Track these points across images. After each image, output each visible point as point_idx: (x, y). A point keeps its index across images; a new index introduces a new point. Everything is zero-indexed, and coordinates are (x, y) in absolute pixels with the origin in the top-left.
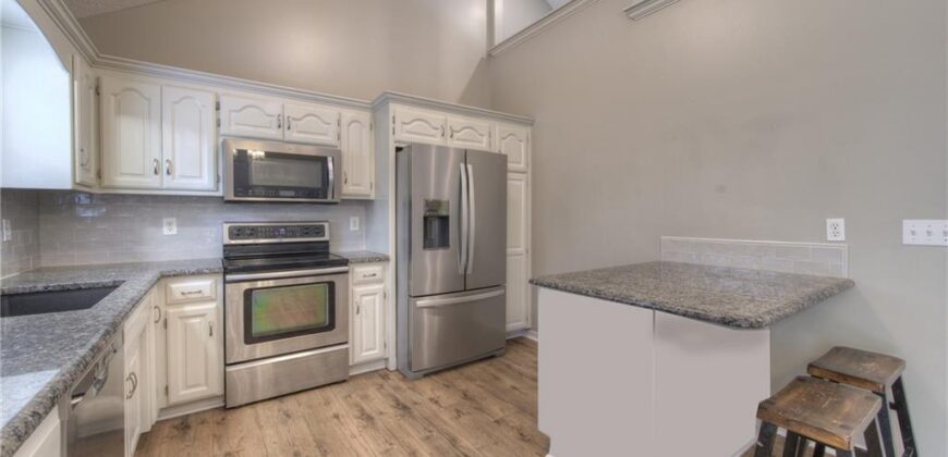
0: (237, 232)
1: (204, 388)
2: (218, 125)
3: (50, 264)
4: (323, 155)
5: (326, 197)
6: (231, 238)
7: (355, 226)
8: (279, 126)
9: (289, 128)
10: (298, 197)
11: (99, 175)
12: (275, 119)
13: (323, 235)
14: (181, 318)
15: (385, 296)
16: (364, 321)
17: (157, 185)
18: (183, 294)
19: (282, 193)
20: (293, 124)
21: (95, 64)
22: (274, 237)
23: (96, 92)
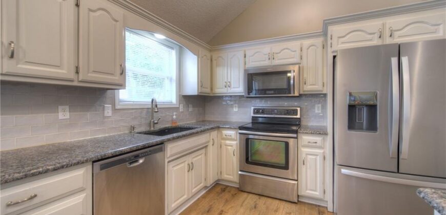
0: (257, 111)
1: (232, 177)
2: (245, 64)
3: (208, 119)
5: (290, 93)
6: (254, 114)
7: (318, 110)
8: (269, 59)
9: (273, 59)
10: (276, 94)
11: (212, 89)
12: (267, 56)
13: (297, 115)
14: (226, 145)
15: (324, 158)
16: (308, 170)
17: (226, 92)
18: (226, 135)
19: (267, 92)
20: (275, 56)
21: (210, 51)
22: (272, 114)
23: (211, 60)
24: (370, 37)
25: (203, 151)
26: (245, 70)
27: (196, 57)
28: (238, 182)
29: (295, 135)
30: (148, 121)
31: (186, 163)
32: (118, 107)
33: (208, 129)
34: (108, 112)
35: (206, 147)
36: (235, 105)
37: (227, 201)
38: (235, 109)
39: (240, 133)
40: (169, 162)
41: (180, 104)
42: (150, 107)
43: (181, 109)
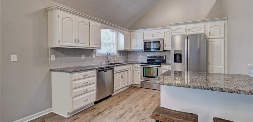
1: (138, 83)
2: (144, 38)
3: (129, 61)
4: (159, 41)
5: (159, 50)
6: (148, 58)
9: (154, 36)
11: (130, 48)
12: (152, 35)
13: (164, 58)
14: (136, 70)
17: (136, 49)
18: (136, 66)
21: (130, 32)
22: (154, 58)
23: (130, 36)
24: (183, 31)
25: (127, 72)
26: (143, 41)
27: (124, 35)
28: (140, 84)
29: (160, 66)
30: (106, 61)
31: (121, 75)
32: (97, 55)
33: (128, 64)
34: (94, 57)
35: (128, 70)
36: (140, 55)
37: (135, 90)
38: (141, 56)
39: (141, 65)
40: (115, 73)
41: (117, 54)
42: (107, 55)
43: (118, 57)
